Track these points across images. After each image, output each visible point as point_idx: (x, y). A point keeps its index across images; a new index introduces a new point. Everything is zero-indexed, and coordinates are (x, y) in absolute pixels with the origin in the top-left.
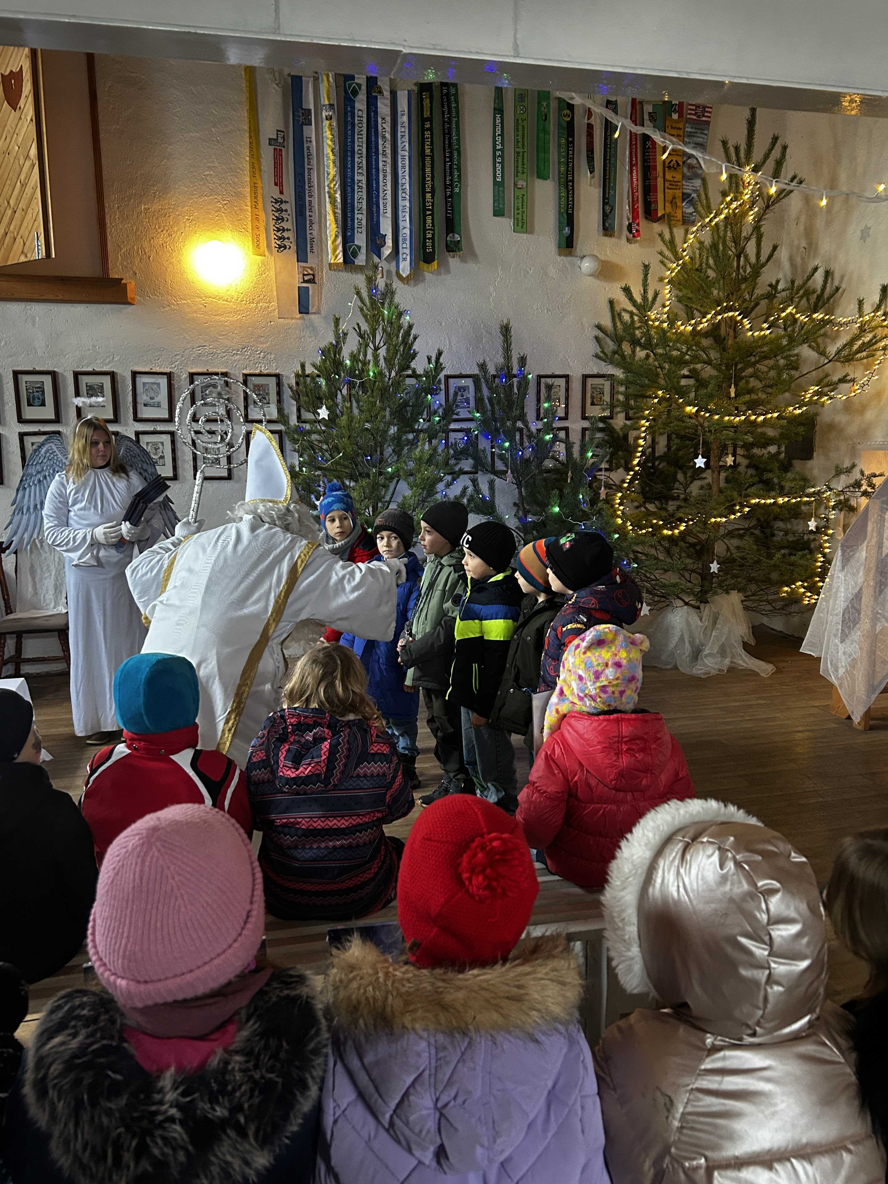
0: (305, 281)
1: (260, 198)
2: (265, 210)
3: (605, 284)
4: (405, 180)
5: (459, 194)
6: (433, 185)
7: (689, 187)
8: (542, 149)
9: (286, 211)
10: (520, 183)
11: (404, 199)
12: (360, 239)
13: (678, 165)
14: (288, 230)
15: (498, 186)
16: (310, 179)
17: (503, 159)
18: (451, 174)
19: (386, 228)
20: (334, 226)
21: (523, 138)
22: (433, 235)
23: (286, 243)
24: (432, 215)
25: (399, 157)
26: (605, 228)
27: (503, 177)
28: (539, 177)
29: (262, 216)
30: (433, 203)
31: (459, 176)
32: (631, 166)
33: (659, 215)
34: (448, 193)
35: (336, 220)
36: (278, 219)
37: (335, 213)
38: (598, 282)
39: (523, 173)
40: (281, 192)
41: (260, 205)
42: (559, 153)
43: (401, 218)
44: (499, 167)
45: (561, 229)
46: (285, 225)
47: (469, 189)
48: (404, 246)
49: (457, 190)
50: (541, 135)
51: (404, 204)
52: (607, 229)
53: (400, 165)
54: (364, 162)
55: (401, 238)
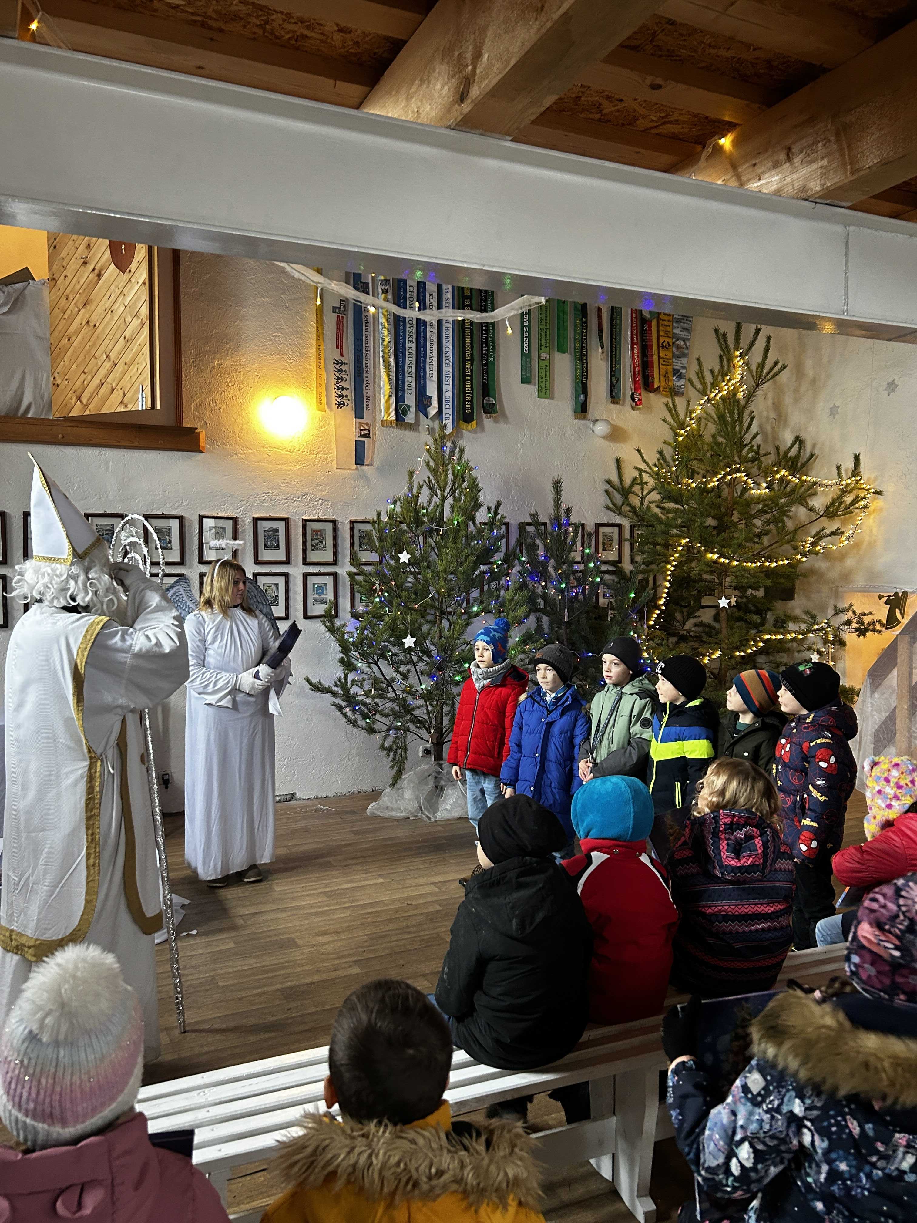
0: (361, 436)
1: (322, 359)
2: (326, 370)
3: (612, 445)
4: (448, 348)
5: (494, 362)
6: (472, 354)
7: (677, 364)
8: (561, 327)
9: (345, 371)
10: (544, 355)
11: (448, 365)
12: (410, 400)
13: (669, 345)
14: (346, 389)
15: (525, 357)
16: (367, 344)
17: (530, 334)
18: (487, 345)
19: (432, 390)
20: (387, 387)
21: (546, 317)
22: (472, 398)
23: (345, 400)
24: (471, 380)
25: (444, 328)
26: (612, 397)
27: (529, 349)
28: (558, 351)
29: (324, 376)
30: (472, 370)
31: (494, 347)
32: (633, 344)
33: (656, 386)
34: (484, 362)
35: (390, 382)
36: (338, 378)
37: (389, 376)
38: (607, 443)
39: (546, 347)
40: (342, 355)
41: (323, 366)
42: (575, 331)
43: (444, 382)
44: (526, 341)
45: (577, 397)
46: (344, 384)
47: (501, 359)
48: (447, 406)
49: (491, 359)
50: (562, 315)
51: (448, 369)
52: (614, 397)
53: (444, 335)
54: (414, 331)
55: (444, 400)
